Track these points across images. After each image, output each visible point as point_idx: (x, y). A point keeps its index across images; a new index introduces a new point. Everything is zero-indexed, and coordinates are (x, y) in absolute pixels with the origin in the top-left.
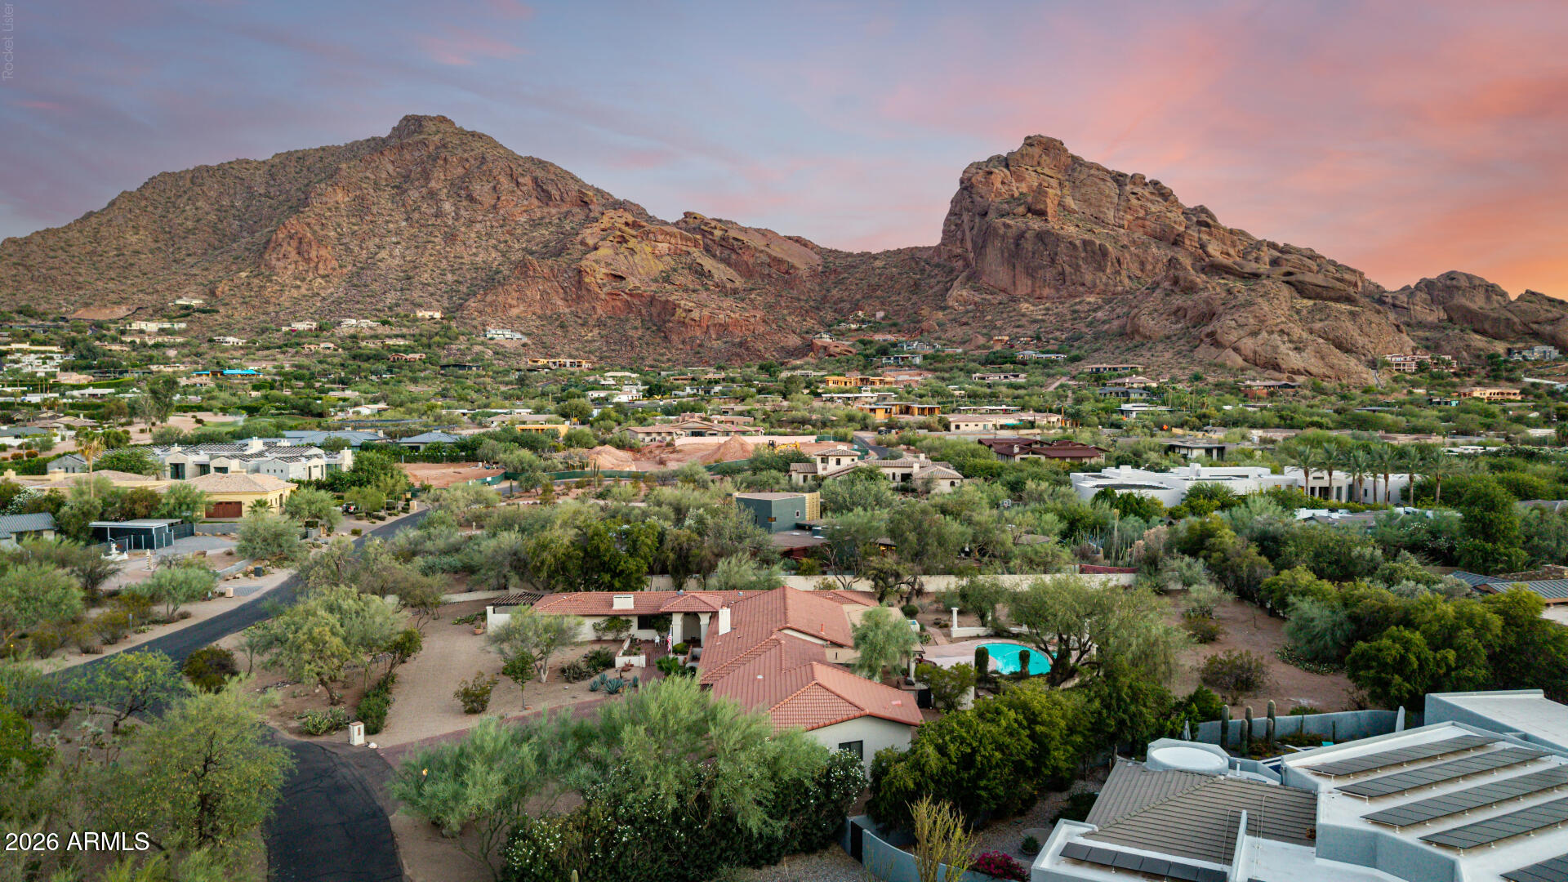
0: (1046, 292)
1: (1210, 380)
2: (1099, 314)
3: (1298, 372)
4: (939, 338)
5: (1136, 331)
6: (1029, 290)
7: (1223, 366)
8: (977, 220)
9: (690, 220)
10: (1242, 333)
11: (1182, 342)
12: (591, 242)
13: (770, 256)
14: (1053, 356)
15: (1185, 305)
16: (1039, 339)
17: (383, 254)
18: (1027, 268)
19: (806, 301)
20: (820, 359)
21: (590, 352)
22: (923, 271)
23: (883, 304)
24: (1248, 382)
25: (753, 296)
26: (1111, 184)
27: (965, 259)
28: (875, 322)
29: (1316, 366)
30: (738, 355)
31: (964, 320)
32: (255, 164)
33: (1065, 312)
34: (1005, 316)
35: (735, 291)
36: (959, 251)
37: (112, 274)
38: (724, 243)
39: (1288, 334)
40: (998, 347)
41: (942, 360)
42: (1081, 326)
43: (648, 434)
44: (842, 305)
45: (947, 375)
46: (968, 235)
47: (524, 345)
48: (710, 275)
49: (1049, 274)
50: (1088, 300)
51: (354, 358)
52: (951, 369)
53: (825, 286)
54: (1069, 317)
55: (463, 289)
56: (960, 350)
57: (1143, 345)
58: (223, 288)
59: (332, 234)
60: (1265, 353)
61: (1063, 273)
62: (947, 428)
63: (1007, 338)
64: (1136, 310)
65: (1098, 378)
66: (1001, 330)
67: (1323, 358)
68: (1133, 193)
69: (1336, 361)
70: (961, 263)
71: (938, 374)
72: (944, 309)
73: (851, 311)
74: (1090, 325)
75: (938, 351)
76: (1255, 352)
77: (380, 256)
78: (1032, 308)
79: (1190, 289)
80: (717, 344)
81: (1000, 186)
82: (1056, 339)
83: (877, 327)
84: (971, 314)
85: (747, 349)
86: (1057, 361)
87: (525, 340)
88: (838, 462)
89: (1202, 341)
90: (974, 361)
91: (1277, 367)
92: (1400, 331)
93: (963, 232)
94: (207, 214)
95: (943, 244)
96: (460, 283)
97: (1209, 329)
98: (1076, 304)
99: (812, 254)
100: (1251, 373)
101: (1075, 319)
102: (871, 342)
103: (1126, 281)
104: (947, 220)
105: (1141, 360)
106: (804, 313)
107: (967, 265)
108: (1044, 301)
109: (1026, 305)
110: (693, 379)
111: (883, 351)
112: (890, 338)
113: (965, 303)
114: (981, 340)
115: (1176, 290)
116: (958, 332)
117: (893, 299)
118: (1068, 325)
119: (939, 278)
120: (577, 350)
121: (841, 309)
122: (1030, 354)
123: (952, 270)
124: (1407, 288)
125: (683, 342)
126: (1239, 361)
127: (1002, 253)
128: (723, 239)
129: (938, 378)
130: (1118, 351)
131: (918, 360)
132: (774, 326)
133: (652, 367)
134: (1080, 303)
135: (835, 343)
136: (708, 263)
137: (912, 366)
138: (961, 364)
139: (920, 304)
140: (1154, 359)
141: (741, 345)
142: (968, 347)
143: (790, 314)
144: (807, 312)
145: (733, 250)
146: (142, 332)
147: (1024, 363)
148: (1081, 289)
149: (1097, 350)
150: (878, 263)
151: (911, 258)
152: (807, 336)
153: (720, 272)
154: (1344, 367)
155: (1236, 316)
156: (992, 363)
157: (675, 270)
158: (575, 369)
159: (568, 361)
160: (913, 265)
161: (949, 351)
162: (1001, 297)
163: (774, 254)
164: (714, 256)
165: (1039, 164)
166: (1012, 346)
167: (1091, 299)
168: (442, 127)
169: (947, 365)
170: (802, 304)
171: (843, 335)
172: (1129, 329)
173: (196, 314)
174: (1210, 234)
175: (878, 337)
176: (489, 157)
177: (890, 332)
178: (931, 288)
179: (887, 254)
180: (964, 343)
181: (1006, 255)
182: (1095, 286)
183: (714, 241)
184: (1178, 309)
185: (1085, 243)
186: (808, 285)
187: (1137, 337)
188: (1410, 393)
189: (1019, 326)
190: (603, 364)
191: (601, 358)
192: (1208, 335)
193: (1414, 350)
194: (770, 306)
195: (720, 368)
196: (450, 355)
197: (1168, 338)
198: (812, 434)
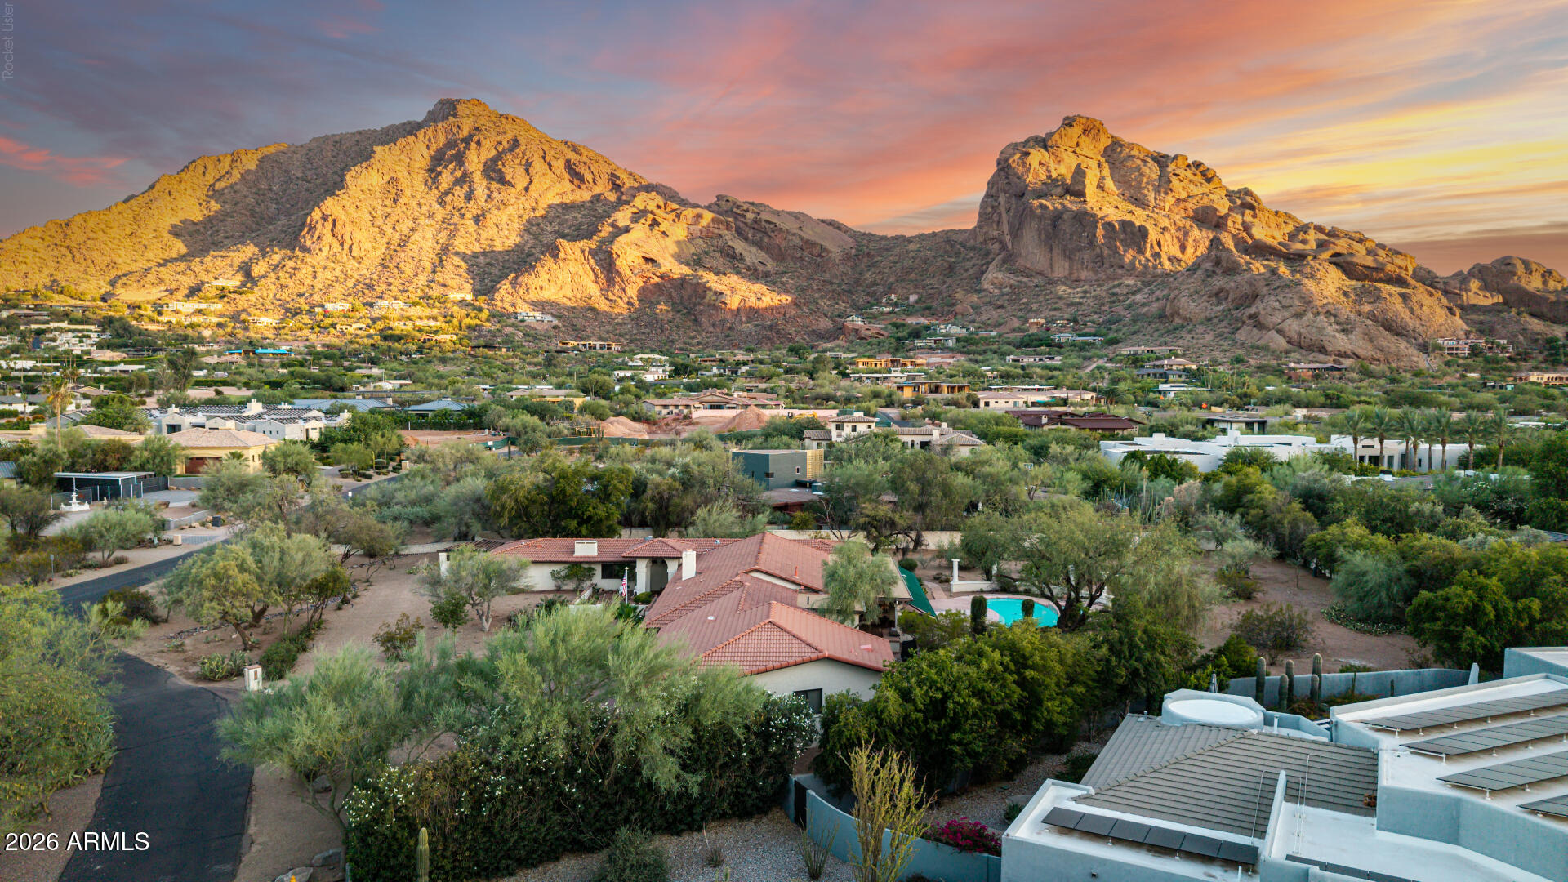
0: (1084, 274)
1: (1253, 362)
2: (1138, 297)
3: (1346, 355)
4: (974, 321)
5: (1176, 313)
6: (1067, 273)
7: (1265, 348)
8: (1013, 201)
9: (723, 203)
10: (1286, 314)
11: (1223, 324)
12: (621, 224)
13: (802, 239)
14: (1090, 339)
15: (1227, 287)
16: (1076, 321)
18: (1064, 251)
19: (839, 285)
20: (851, 342)
21: (620, 335)
22: (958, 254)
23: (916, 287)
24: (1292, 365)
25: (784, 279)
26: (1151, 164)
27: (1001, 242)
28: (909, 305)
29: (1364, 349)
30: (768, 338)
31: (999, 303)
32: (293, 148)
33: (1104, 295)
34: (1041, 298)
35: (766, 275)
36: (995, 233)
38: (756, 226)
39: (1335, 316)
40: (1034, 330)
41: (976, 343)
42: (1119, 310)
43: (665, 407)
44: (875, 288)
45: (980, 358)
46: (1004, 215)
47: (555, 327)
48: (741, 258)
49: (1087, 255)
50: (1127, 282)
51: (385, 338)
52: (985, 352)
53: (859, 270)
54: (1107, 300)
55: (495, 271)
56: (994, 334)
57: (1183, 327)
58: (258, 270)
59: (366, 216)
60: (1312, 335)
61: (1101, 255)
62: (976, 404)
63: (1043, 321)
64: (1176, 292)
65: (1135, 361)
66: (1037, 313)
67: (1371, 340)
68: (1175, 175)
69: (1385, 344)
70: (997, 246)
71: (971, 356)
72: (979, 291)
73: (886, 293)
74: (1129, 308)
75: (972, 333)
76: (1300, 334)
78: (1069, 291)
79: (1232, 270)
80: (748, 327)
81: (1037, 167)
82: (1093, 322)
83: (909, 311)
84: (1007, 297)
85: (778, 332)
86: (1094, 344)
87: (556, 322)
88: (854, 429)
89: (1244, 323)
90: (1009, 344)
91: (1323, 350)
92: (1453, 314)
93: (1000, 215)
94: (245, 197)
95: (980, 226)
96: (492, 265)
97: (1252, 310)
98: (1114, 287)
99: (845, 237)
100: (1297, 356)
101: (1114, 302)
102: (904, 325)
103: (1167, 264)
104: (983, 202)
105: (1181, 342)
106: (836, 297)
107: (1004, 248)
108: (1082, 283)
109: (1064, 288)
110: (721, 361)
111: (916, 334)
112: (924, 321)
113: (1000, 286)
114: (1016, 324)
115: (1218, 271)
116: (993, 315)
117: (928, 282)
118: (1106, 308)
119: (974, 261)
120: (608, 332)
121: (875, 293)
122: (1065, 337)
123: (988, 253)
124: (1460, 273)
125: (713, 326)
126: (1282, 343)
127: (1040, 235)
128: (755, 222)
129: (971, 360)
130: (1156, 334)
131: (950, 343)
132: (805, 309)
133: (681, 349)
134: (1119, 285)
135: (868, 326)
136: (740, 246)
137: (944, 349)
138: (995, 347)
139: (955, 287)
140: (1194, 341)
141: (771, 328)
142: (1003, 330)
143: (822, 297)
144: (839, 294)
145: (766, 233)
146: (177, 312)
147: (1060, 346)
148: (1120, 271)
149: (1134, 333)
150: (912, 247)
151: (948, 242)
152: (838, 319)
153: (752, 255)
154: (1394, 349)
155: (1280, 297)
156: (1027, 346)
157: (706, 253)
158: (605, 351)
159: (598, 344)
160: (948, 248)
161: (983, 334)
162: (1038, 280)
163: (806, 237)
164: (746, 239)
165: (1078, 145)
166: (1048, 329)
167: (1131, 282)
168: (476, 110)
169: (981, 348)
170: (835, 287)
171: (875, 318)
172: (1168, 312)
173: (232, 296)
174: (1254, 216)
175: (911, 321)
176: (522, 141)
177: (923, 316)
178: (967, 271)
179: (922, 237)
180: (1000, 325)
181: (1043, 236)
182: (1134, 268)
183: (746, 224)
184: (1221, 290)
185: (1123, 223)
186: (841, 268)
187: (1178, 321)
188: (1463, 376)
189: (1055, 309)
190: (632, 346)
191: (631, 341)
192: (1250, 317)
193: (1467, 334)
194: (802, 290)
195: (749, 350)
196: (480, 337)
197: (1210, 320)
198: (834, 408)
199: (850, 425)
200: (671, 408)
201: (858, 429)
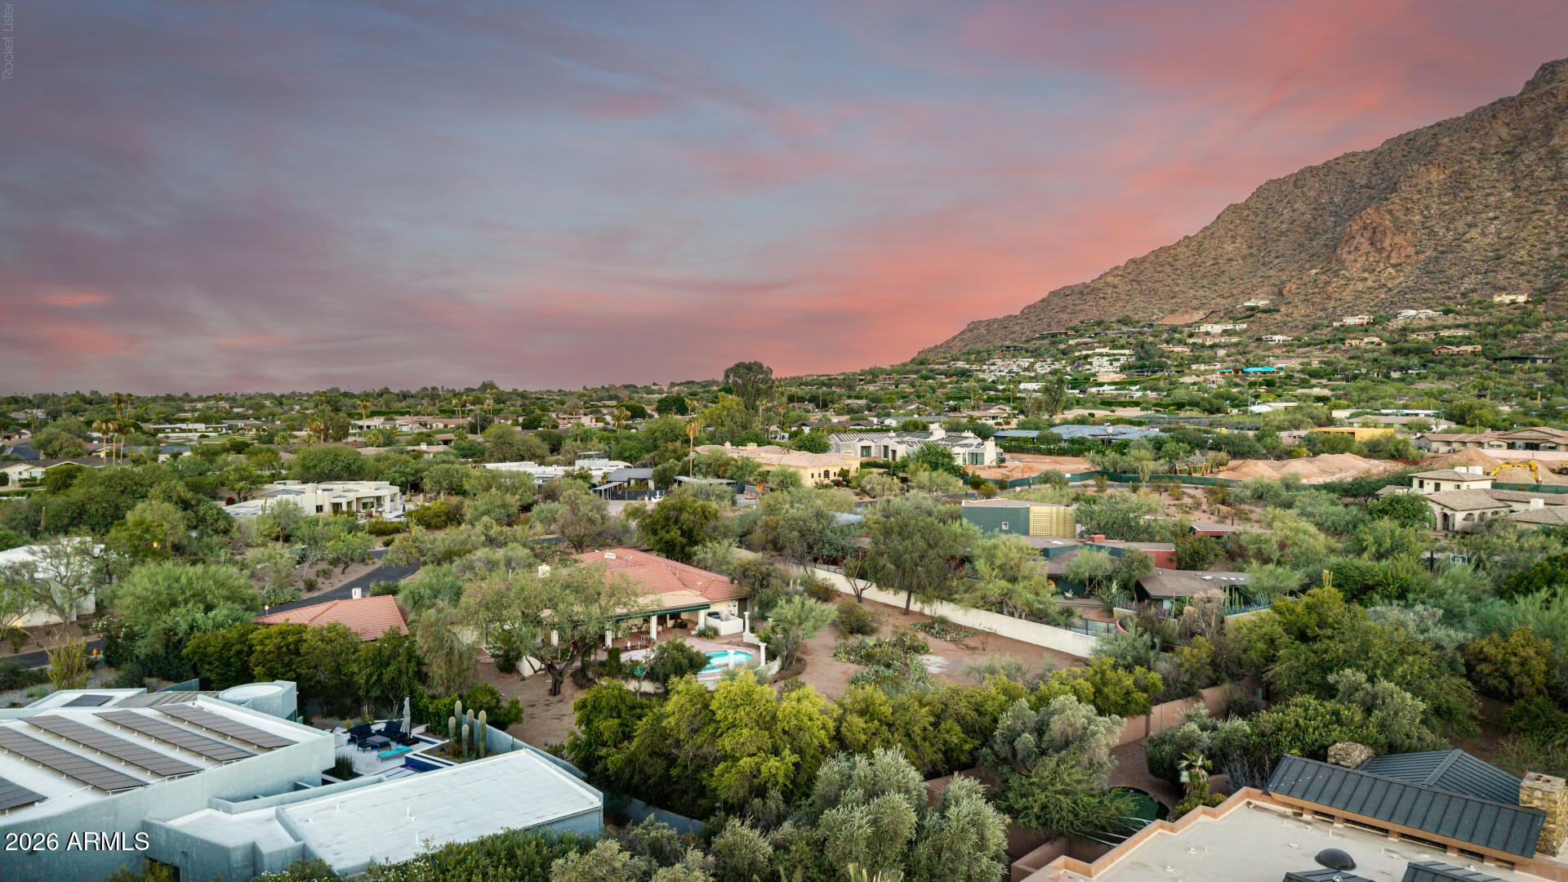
17: (1474, 233)
32: (1362, 156)
37: (1205, 282)
43: (1448, 443)
51: (1393, 352)
58: (1291, 287)
59: (1418, 218)
77: (1468, 236)
94: (1303, 214)
146: (1207, 333)
173: (1259, 315)
196: (1517, 345)
199: (1433, 483)
200: (1455, 445)
201: (1442, 488)
